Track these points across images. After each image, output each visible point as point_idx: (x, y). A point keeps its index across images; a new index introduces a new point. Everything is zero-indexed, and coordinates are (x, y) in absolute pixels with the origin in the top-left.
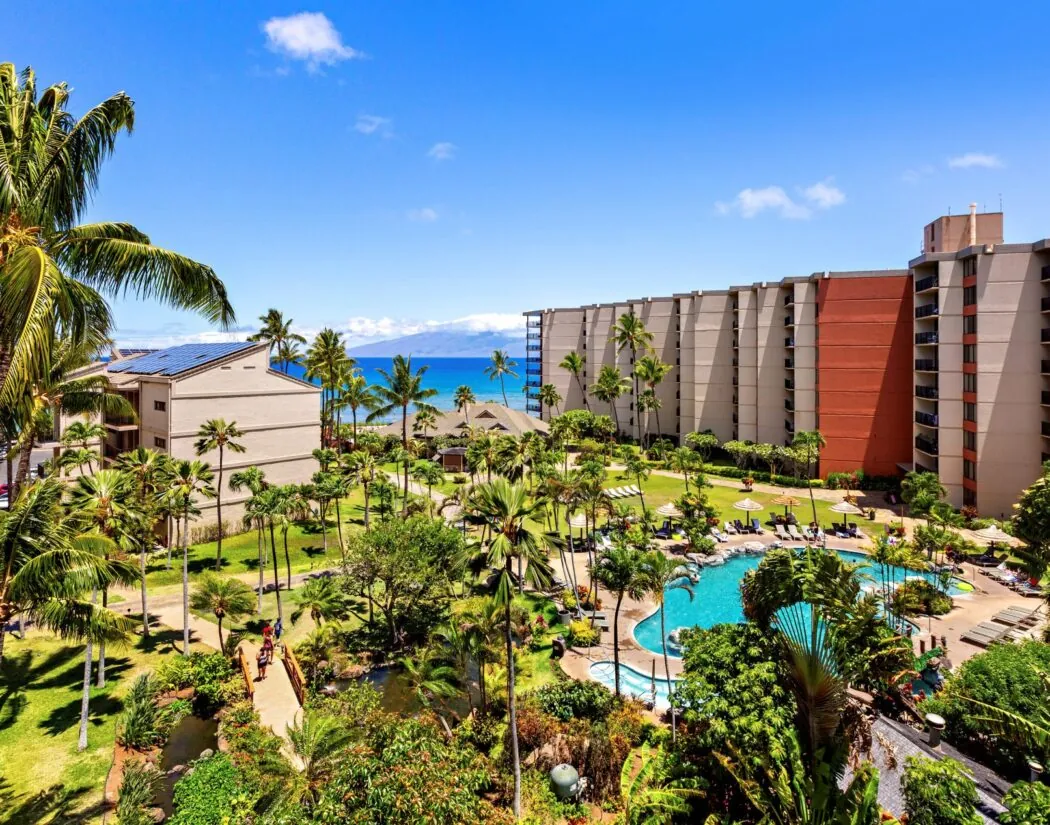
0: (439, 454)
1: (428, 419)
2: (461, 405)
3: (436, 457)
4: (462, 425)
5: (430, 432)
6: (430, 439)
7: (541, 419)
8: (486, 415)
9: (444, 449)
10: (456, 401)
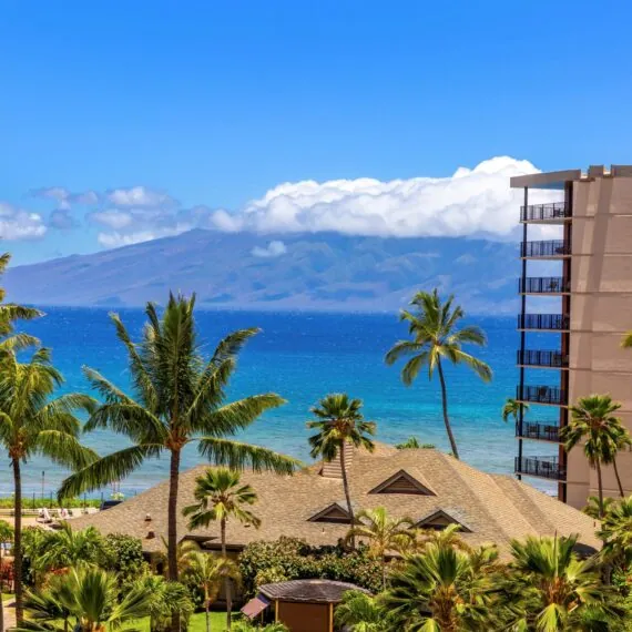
0: (264, 597)
1: (231, 493)
2: (329, 453)
3: (254, 607)
4: (332, 515)
5: (237, 532)
6: (234, 551)
7: (564, 501)
8: (402, 484)
9: (276, 585)
10: (315, 440)
